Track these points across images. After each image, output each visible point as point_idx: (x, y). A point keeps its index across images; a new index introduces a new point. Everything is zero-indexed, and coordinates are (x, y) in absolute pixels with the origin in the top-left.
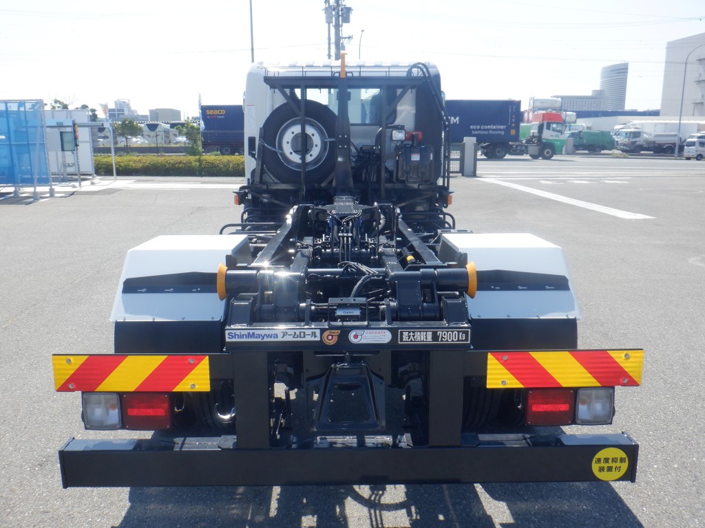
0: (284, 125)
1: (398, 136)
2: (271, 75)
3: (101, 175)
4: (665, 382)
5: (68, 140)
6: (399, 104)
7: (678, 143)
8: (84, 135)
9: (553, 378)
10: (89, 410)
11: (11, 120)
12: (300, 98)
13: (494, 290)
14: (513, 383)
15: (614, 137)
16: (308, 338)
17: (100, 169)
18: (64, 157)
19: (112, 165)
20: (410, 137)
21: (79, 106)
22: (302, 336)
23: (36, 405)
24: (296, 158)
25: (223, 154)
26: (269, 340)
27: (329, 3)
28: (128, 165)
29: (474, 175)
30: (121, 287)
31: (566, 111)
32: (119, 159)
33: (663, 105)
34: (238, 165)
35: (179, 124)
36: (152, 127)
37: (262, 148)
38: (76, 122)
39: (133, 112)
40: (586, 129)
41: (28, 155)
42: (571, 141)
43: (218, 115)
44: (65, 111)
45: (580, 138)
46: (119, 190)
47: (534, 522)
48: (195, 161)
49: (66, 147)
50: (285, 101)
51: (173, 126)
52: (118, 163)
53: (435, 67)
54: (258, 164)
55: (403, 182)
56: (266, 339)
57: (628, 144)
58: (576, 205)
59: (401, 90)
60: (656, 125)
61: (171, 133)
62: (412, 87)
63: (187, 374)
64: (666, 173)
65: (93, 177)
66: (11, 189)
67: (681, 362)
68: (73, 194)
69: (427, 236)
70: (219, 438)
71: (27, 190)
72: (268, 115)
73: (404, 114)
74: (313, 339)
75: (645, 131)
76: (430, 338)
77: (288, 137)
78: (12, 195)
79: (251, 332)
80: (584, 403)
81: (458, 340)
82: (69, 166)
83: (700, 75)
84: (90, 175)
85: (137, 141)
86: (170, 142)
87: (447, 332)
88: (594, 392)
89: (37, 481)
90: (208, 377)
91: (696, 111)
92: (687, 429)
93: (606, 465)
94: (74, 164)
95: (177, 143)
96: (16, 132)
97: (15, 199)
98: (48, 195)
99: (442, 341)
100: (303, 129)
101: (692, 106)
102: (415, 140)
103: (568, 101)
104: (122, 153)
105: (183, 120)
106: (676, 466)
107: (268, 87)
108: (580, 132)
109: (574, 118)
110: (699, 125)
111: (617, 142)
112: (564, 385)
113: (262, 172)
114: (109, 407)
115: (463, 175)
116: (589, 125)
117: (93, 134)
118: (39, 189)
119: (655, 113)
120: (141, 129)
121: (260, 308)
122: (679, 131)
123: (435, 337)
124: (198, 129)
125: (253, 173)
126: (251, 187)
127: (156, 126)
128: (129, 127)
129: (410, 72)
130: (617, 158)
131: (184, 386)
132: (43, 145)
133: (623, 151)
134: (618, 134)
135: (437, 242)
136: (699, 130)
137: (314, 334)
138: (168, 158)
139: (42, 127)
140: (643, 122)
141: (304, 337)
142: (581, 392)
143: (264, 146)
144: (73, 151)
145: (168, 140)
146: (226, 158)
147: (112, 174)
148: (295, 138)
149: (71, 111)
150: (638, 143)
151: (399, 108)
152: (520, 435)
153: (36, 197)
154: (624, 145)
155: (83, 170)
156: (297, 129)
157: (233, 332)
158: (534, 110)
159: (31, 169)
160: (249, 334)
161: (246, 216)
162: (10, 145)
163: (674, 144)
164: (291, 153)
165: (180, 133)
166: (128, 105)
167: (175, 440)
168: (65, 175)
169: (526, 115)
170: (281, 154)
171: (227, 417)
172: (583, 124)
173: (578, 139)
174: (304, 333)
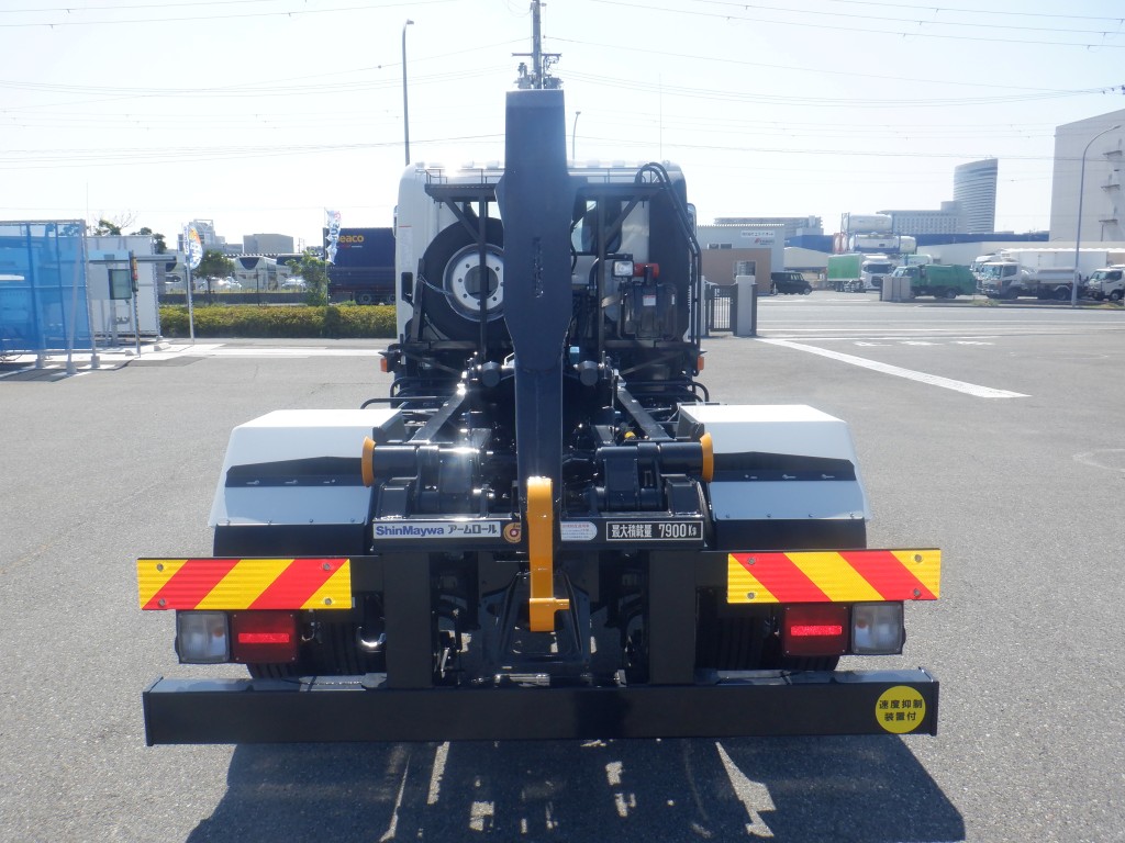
0: (454, 256)
1: (624, 269)
2: (435, 181)
3: (170, 336)
4: (1016, 625)
5: (122, 282)
6: (624, 222)
7: (1076, 282)
8: (145, 274)
9: (818, 590)
10: (185, 637)
11: (35, 252)
12: (478, 215)
13: (749, 480)
14: (764, 596)
15: (975, 274)
16: (485, 534)
17: (169, 326)
18: (113, 309)
19: (188, 321)
20: (641, 271)
21: (138, 230)
22: (477, 530)
23: (90, 660)
24: (472, 303)
25: (359, 304)
26: (432, 536)
27: (526, 71)
28: (213, 321)
29: (753, 333)
30: (223, 478)
31: (900, 235)
32: (198, 312)
33: (1053, 224)
34: (384, 320)
35: (290, 258)
36: (249, 263)
37: (423, 290)
38: (135, 254)
39: (218, 239)
40: (932, 262)
41: (59, 305)
42: (907, 282)
43: (353, 244)
44: (115, 239)
45: (922, 277)
46: (200, 359)
47: (806, 806)
48: (317, 314)
49: (117, 293)
50: (457, 220)
51: (281, 261)
52: (196, 318)
53: (677, 169)
54: (415, 313)
55: (631, 337)
56: (427, 536)
57: (999, 285)
58: (909, 377)
59: (628, 203)
60: (1040, 255)
61: (278, 272)
62: (643, 199)
63: (321, 585)
64: (1054, 329)
65: (159, 339)
66: (32, 358)
67: (1043, 599)
68: (126, 364)
69: (661, 412)
70: (362, 677)
71: (57, 359)
72: (431, 240)
73: (632, 237)
74: (491, 535)
75: (1024, 264)
76: (648, 533)
77: (461, 272)
78: (33, 367)
79: (408, 525)
80: (862, 625)
81: (687, 536)
82: (121, 322)
83: (1110, 177)
84: (154, 336)
85: (225, 285)
86: (276, 286)
87: (672, 524)
88: (875, 608)
89: (98, 756)
90: (349, 588)
91: (1105, 233)
92: (1040, 688)
93: (895, 711)
94: (128, 320)
95: (288, 287)
96: (41, 269)
97: (38, 374)
98: (89, 367)
99: (665, 537)
100: (483, 260)
101: (1099, 226)
102: (649, 275)
103: (901, 220)
104: (201, 303)
105: (297, 251)
106: (1017, 735)
107: (432, 200)
108: (921, 267)
109: (913, 245)
110: (1108, 254)
111: (981, 281)
112: (834, 599)
113: (422, 324)
114: (212, 631)
115: (735, 334)
116: (937, 256)
117: (159, 274)
118: (76, 358)
119: (1042, 237)
120: (231, 266)
121: (420, 495)
122: (1077, 265)
123: (656, 532)
124: (322, 265)
125: (409, 326)
126: (406, 345)
127: (255, 261)
128: (214, 263)
129: (639, 177)
130: (981, 306)
131: (315, 602)
132: (83, 289)
133: (990, 296)
134: (981, 269)
135: (675, 419)
136: (1108, 263)
137: (492, 529)
138: (274, 311)
139: (83, 262)
140: (1021, 250)
141: (479, 532)
142: (857, 609)
143: (425, 285)
144: (127, 299)
145: (273, 285)
146: (366, 310)
147: (187, 335)
148: (471, 273)
149: (125, 237)
150: (1012, 284)
151: (625, 228)
152: (777, 672)
153: (70, 369)
154: (992, 286)
155: (143, 328)
156: (473, 261)
157: (383, 525)
158: (849, 233)
159: (64, 327)
160: (405, 527)
161: (397, 390)
162: (33, 290)
163: (1070, 285)
164: (465, 296)
165: (295, 272)
166: (211, 228)
167: (300, 679)
168: (115, 336)
169: (837, 241)
170: (449, 297)
171: (373, 645)
172: (927, 254)
173: (919, 277)
174: (479, 526)
